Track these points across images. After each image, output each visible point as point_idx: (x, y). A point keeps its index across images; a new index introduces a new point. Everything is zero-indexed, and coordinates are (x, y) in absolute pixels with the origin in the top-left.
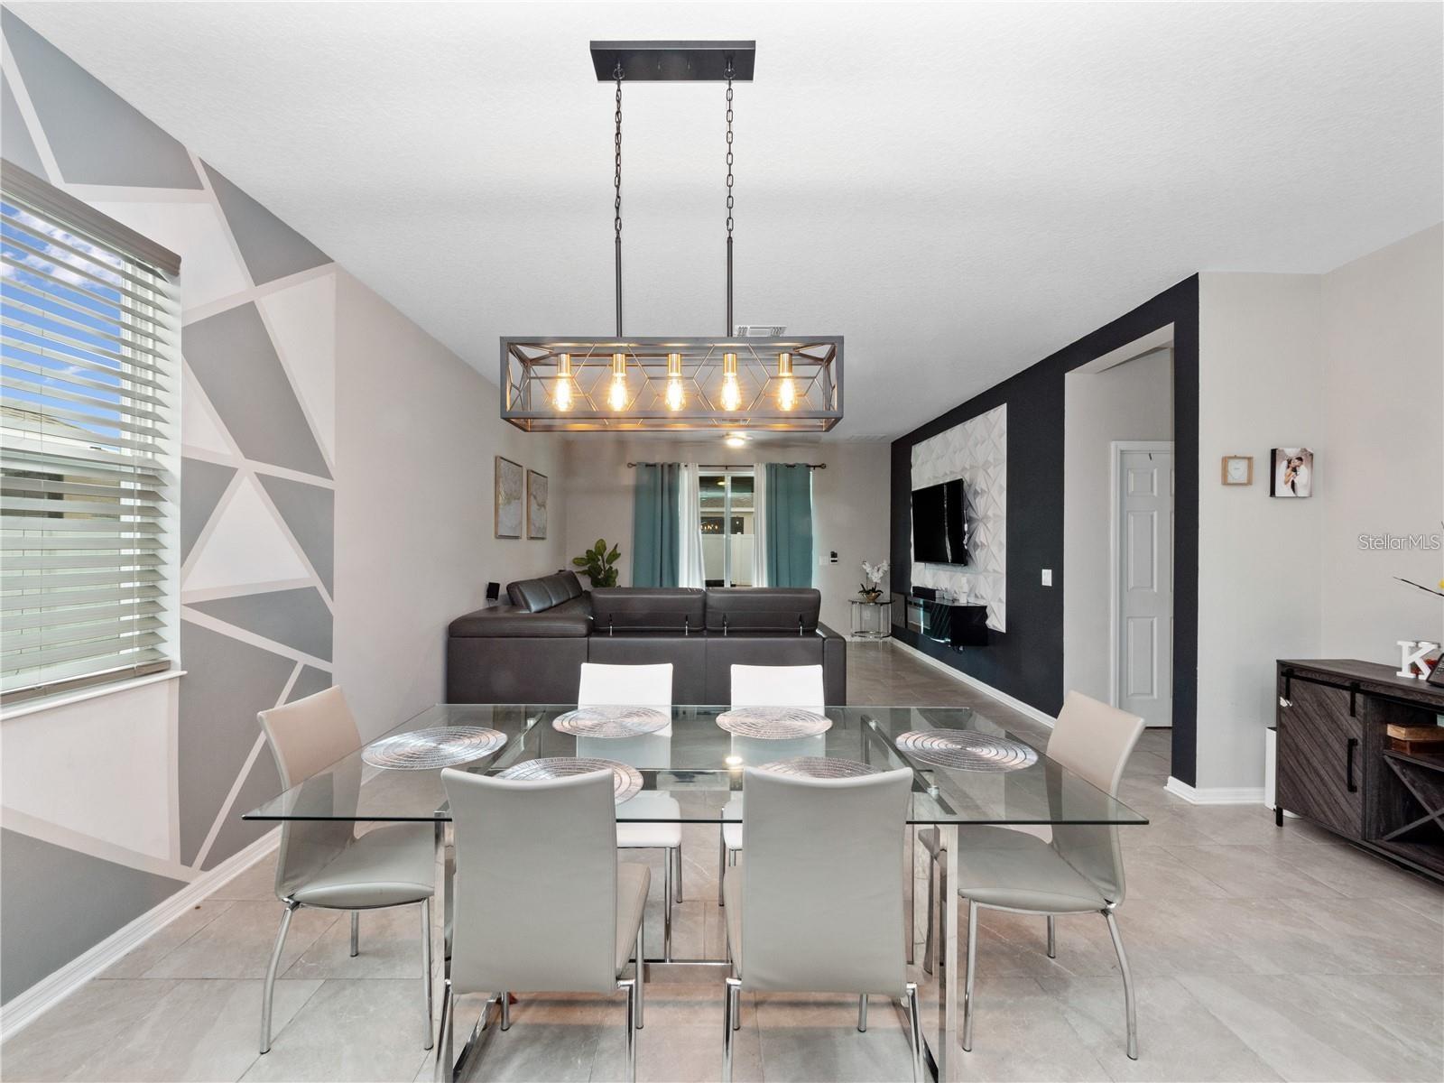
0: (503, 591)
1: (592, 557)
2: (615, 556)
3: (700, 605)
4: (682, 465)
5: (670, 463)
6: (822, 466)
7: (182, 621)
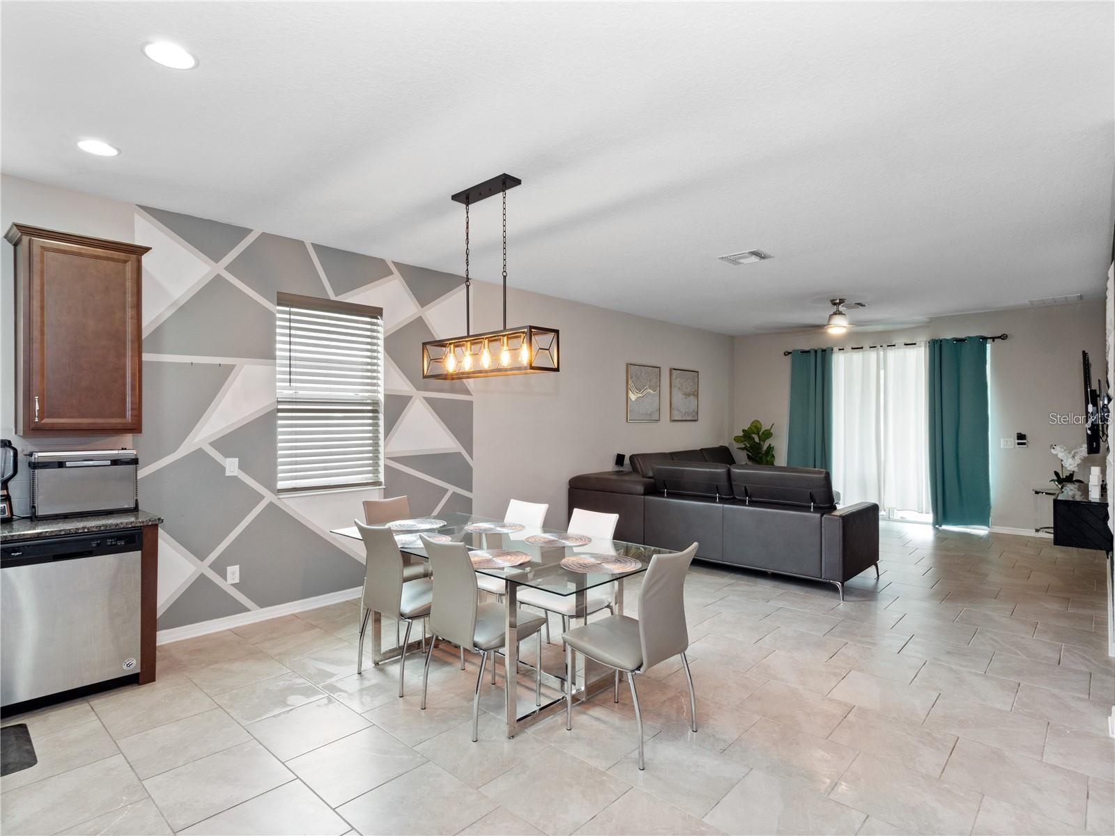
1: (747, 435)
2: (768, 434)
3: (725, 478)
4: (836, 349)
5: (824, 348)
6: (1003, 337)
7: (385, 465)
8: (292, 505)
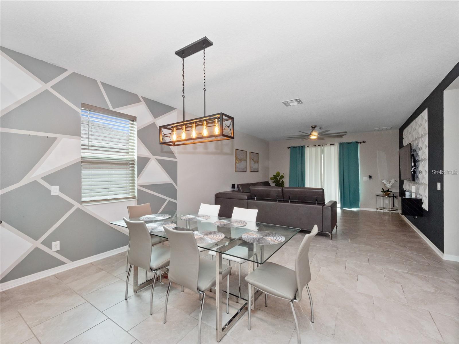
0: (236, 186)
1: (275, 177)
2: (282, 177)
4: (306, 146)
5: (302, 146)
6: (364, 142)
7: (138, 189)
8: (89, 209)
